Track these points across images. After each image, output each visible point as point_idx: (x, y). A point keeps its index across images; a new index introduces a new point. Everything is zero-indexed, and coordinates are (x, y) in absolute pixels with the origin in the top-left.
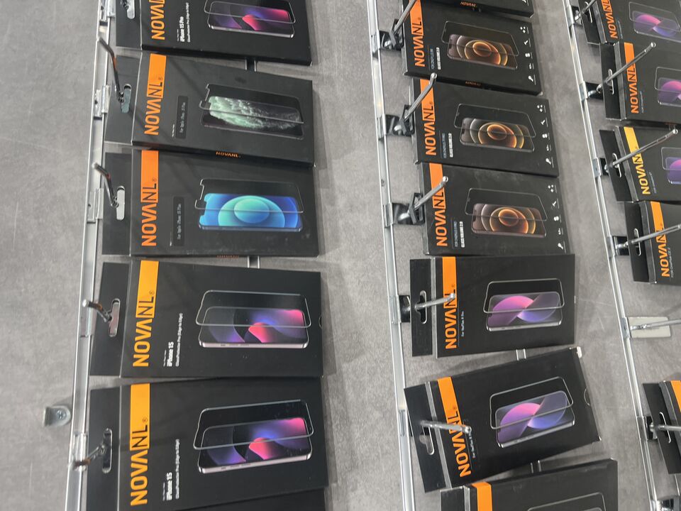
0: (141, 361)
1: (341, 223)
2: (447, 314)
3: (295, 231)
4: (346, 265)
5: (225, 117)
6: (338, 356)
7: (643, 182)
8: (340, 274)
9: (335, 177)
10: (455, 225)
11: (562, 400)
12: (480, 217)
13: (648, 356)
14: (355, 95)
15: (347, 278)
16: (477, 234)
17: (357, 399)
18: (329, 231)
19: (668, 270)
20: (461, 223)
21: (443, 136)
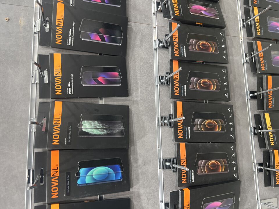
1: (140, 171)
3: (120, 181)
4: (142, 191)
5: (89, 131)
7: (271, 140)
8: (139, 196)
9: (138, 149)
10: (190, 172)
12: (201, 167)
14: (147, 108)
15: (142, 197)
16: (199, 175)
18: (135, 176)
20: (193, 171)
21: (186, 129)
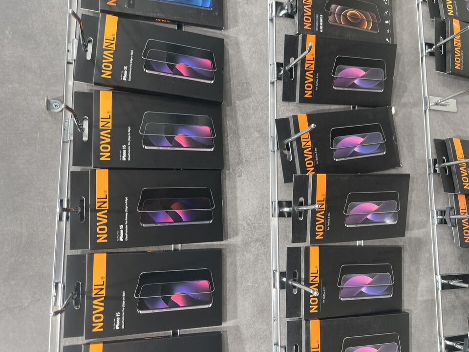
0: (107, 74)
1: (240, 10)
2: (307, 74)
3: (208, 9)
4: (242, 38)
6: (233, 96)
7: (449, 7)
8: (237, 44)
10: (317, 16)
11: (379, 138)
12: (335, 14)
13: (440, 123)
15: (242, 47)
16: (331, 24)
17: (245, 124)
18: (232, 14)
19: (459, 65)
20: (321, 16)
